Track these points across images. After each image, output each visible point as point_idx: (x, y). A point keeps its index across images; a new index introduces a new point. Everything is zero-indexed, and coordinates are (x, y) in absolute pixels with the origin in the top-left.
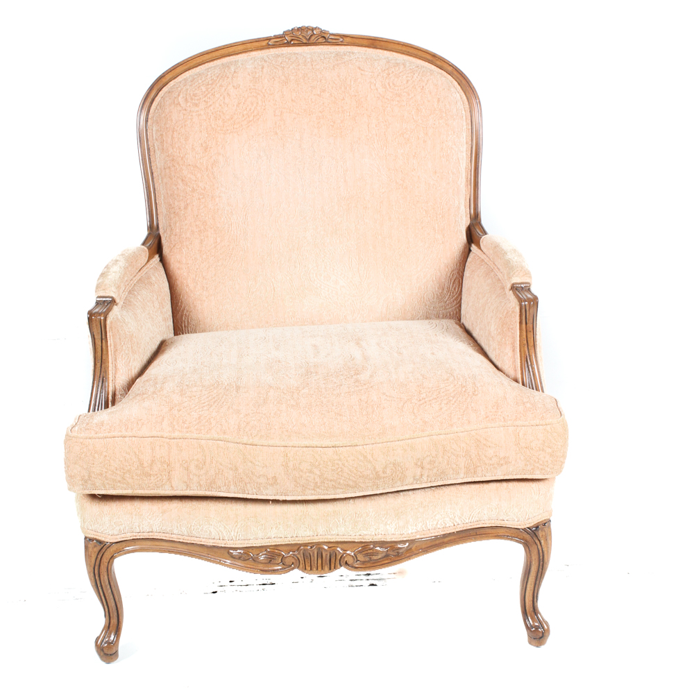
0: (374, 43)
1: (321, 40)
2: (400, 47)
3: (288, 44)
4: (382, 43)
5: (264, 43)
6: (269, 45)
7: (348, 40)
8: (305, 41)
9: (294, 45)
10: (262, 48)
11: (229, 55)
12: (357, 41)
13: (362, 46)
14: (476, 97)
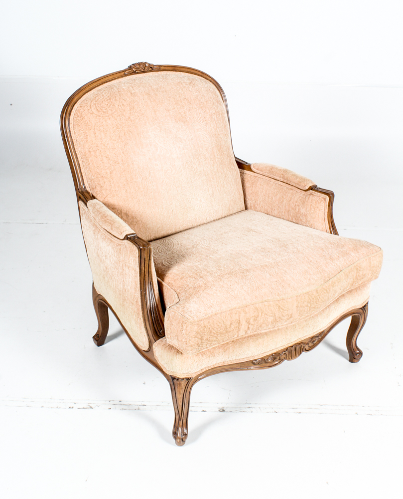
0: (175, 68)
1: (150, 69)
2: (186, 70)
3: (134, 73)
4: (178, 68)
5: (122, 74)
6: (125, 74)
7: (162, 68)
8: (143, 71)
9: (138, 73)
10: (122, 77)
11: (107, 82)
12: (166, 68)
13: (169, 71)
14: (223, 92)
